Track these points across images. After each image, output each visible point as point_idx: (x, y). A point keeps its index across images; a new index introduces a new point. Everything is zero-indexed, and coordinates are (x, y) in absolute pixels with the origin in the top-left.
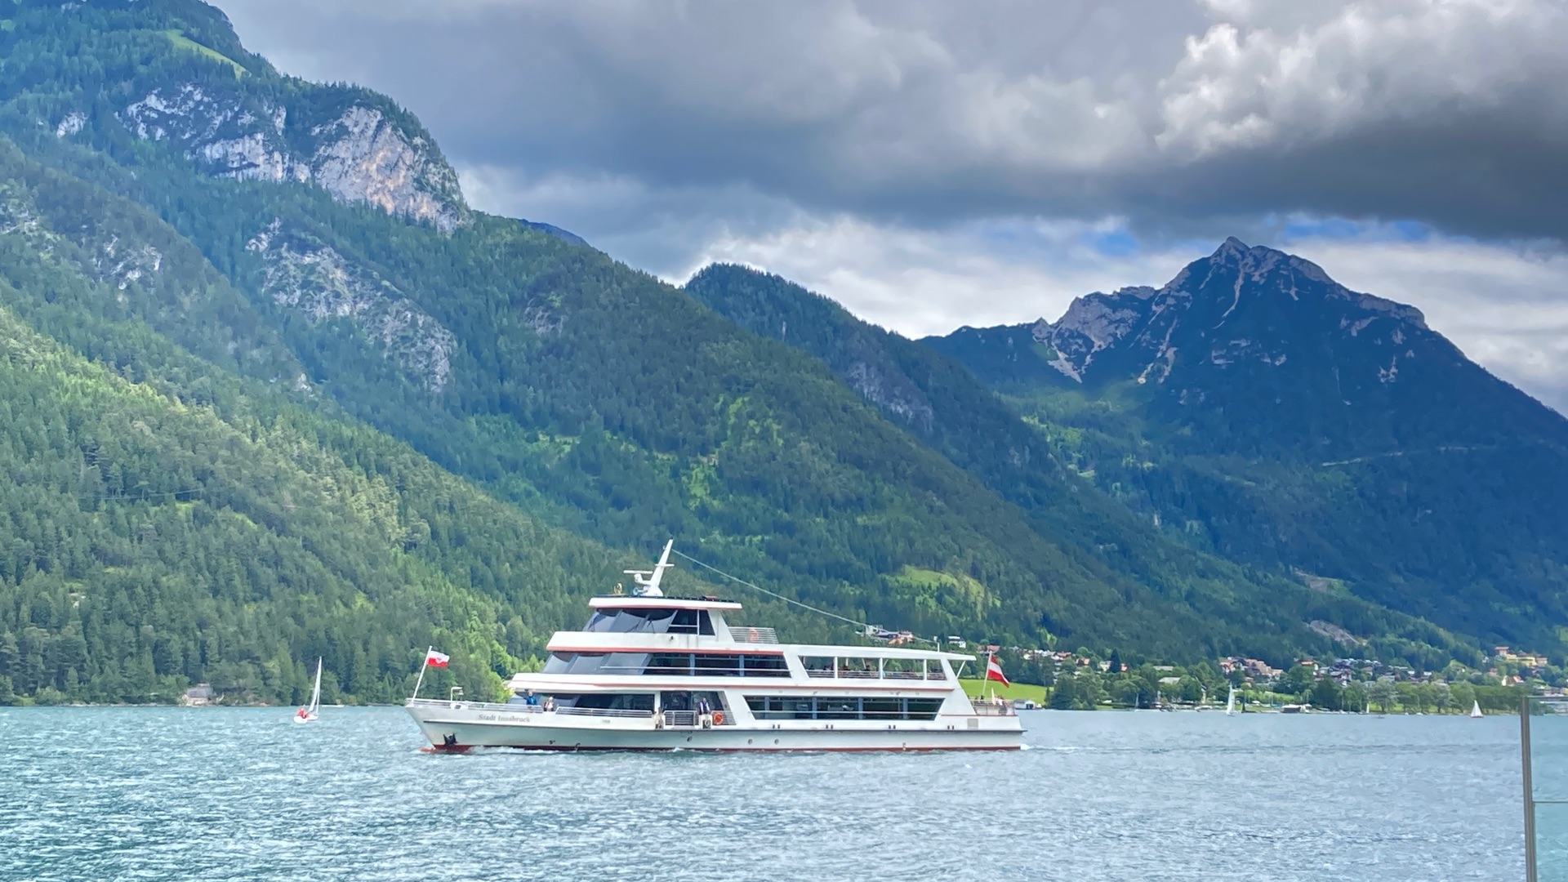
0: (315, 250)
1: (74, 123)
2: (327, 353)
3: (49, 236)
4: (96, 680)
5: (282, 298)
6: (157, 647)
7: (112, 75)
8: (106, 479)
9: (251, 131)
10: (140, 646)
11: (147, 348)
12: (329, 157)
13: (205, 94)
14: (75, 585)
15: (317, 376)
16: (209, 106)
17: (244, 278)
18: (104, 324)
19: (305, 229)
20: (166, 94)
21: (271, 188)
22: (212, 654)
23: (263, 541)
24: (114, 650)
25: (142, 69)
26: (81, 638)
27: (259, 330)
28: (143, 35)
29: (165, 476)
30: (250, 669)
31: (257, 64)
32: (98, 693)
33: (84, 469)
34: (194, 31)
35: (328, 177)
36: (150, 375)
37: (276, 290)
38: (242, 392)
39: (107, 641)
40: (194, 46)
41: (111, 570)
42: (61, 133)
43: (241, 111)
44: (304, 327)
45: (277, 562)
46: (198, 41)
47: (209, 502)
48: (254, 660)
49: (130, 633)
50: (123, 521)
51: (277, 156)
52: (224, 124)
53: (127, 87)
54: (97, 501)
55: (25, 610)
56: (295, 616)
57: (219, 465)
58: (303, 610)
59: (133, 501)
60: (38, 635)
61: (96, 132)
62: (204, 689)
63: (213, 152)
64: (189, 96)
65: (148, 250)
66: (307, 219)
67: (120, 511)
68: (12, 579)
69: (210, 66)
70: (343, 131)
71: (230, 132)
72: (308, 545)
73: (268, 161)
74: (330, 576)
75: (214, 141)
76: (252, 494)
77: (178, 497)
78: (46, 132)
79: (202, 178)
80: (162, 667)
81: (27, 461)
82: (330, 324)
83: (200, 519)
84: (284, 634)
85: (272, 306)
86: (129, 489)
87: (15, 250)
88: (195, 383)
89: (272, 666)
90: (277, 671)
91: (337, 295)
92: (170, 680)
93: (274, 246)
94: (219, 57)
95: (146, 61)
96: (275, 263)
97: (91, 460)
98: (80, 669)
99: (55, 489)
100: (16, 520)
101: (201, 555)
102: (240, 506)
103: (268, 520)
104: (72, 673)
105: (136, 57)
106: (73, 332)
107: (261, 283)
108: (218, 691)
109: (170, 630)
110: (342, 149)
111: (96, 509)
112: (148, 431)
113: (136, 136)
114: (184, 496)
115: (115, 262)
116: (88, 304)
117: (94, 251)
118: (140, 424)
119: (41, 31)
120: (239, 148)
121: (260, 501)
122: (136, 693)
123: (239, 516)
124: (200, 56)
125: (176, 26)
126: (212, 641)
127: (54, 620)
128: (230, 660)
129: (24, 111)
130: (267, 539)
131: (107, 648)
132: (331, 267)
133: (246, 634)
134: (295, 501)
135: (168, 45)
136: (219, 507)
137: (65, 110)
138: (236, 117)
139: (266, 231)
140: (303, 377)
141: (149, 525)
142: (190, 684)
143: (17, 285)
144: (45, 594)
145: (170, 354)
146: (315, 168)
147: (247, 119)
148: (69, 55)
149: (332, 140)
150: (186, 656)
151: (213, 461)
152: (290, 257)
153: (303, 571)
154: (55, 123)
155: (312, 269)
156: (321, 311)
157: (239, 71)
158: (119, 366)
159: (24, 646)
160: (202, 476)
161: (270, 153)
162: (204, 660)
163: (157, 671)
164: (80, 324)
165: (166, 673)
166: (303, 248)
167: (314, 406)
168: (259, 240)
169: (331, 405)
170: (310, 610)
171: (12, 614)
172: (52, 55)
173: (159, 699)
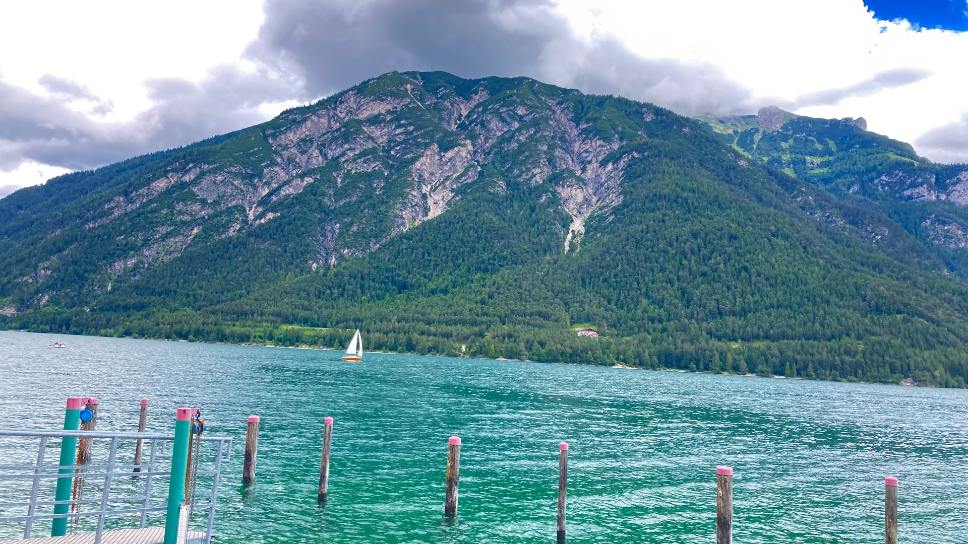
0: (949, 224)
1: (856, 188)
2: (956, 261)
3: (847, 226)
4: (868, 374)
5: (937, 242)
6: (890, 365)
7: (868, 171)
8: (870, 307)
9: (922, 184)
10: (884, 363)
11: (884, 261)
12: (953, 190)
13: (903, 173)
14: (860, 342)
15: (952, 269)
16: (905, 177)
17: (921, 236)
18: (868, 254)
19: (945, 216)
20: (889, 174)
21: (930, 203)
22: (912, 368)
23: (931, 328)
24: (875, 364)
25: (879, 167)
26: (863, 360)
27: (926, 254)
28: (879, 156)
29: (892, 306)
30: (928, 374)
31: (924, 161)
32: (869, 378)
33: (862, 304)
34: (898, 152)
35: (954, 197)
36: (885, 270)
37: (934, 239)
38: (921, 276)
39: (872, 361)
40: (899, 157)
41: (873, 337)
42: (851, 192)
43: (918, 177)
44: (946, 252)
45: (937, 336)
46: (900, 155)
47: (909, 314)
48: (929, 370)
49: (880, 359)
50: (876, 320)
51: (932, 192)
52: (911, 182)
53: (874, 174)
54: (867, 314)
55: (842, 350)
56: (945, 356)
57: (912, 301)
58: (948, 354)
59: (880, 314)
60: (847, 358)
61: (864, 190)
62: (910, 380)
63: (907, 193)
64: (897, 174)
65: (883, 228)
66: (945, 213)
67: (875, 317)
68: (838, 339)
69: (905, 163)
70: (959, 181)
71: (913, 185)
72: (950, 330)
73: (929, 194)
74: (958, 341)
75: (907, 189)
76: (926, 312)
77: (897, 313)
78: (846, 192)
79: (903, 202)
80: (893, 371)
81: (842, 300)
82: (956, 251)
83: (905, 320)
84: (941, 362)
85: (933, 245)
86: (878, 310)
87: (836, 232)
88: (903, 273)
89: (937, 373)
90: (938, 375)
91: (959, 240)
92: (897, 376)
93: (932, 224)
94: (908, 160)
95: (881, 165)
96: (933, 230)
97: (864, 300)
98: (863, 370)
99: (851, 310)
100: (838, 320)
101: (907, 332)
102: (921, 316)
103: (933, 321)
104: (860, 372)
105: (877, 164)
106: (857, 258)
107: (928, 237)
108: (915, 381)
109: (896, 358)
110: (959, 187)
111: (866, 316)
112: (884, 290)
113: (878, 190)
114: (899, 312)
115: (871, 233)
116: (862, 248)
117: (864, 230)
118: (881, 288)
119: (843, 159)
120: (917, 191)
121: (929, 314)
122: (883, 380)
123: (921, 320)
124: (901, 160)
125: (892, 151)
126: (912, 363)
127: (852, 353)
128: (920, 370)
129: (838, 186)
130: (932, 328)
131: (872, 364)
132: (956, 230)
133: (925, 361)
134: (943, 314)
135: (888, 158)
136: (913, 316)
137: (853, 183)
138: (916, 179)
139: (929, 219)
140: (946, 270)
141: (886, 322)
142: (904, 378)
143: (836, 243)
144: (849, 345)
145: (893, 263)
146: (948, 195)
147: (920, 180)
148: (853, 166)
149: (954, 184)
150: (902, 367)
151: (910, 300)
152: (939, 227)
153: (948, 339)
154: (849, 188)
155: (948, 231)
156: (953, 246)
157: (916, 164)
158: (873, 268)
159: (842, 362)
160: (906, 305)
161: (930, 191)
162: (909, 369)
163: (891, 372)
164: (859, 255)
165: (895, 373)
166: (944, 223)
167: (950, 280)
168: (926, 222)
169: (958, 279)
170: (952, 354)
171: (838, 351)
172: (847, 167)
173: (893, 383)
